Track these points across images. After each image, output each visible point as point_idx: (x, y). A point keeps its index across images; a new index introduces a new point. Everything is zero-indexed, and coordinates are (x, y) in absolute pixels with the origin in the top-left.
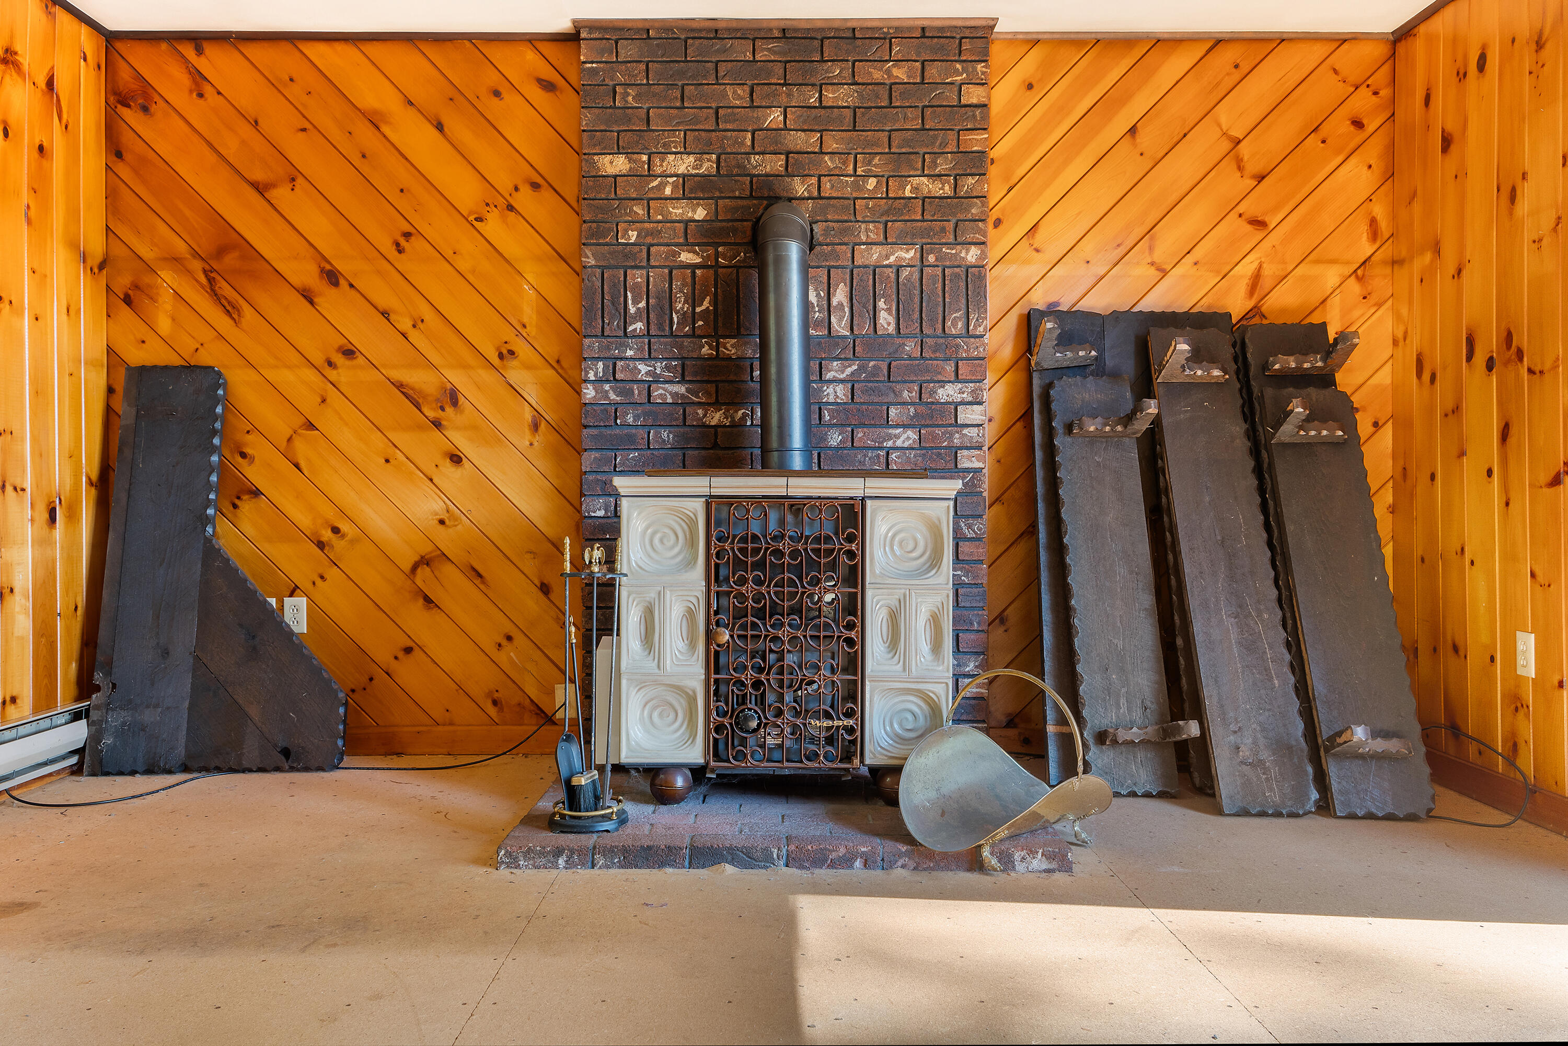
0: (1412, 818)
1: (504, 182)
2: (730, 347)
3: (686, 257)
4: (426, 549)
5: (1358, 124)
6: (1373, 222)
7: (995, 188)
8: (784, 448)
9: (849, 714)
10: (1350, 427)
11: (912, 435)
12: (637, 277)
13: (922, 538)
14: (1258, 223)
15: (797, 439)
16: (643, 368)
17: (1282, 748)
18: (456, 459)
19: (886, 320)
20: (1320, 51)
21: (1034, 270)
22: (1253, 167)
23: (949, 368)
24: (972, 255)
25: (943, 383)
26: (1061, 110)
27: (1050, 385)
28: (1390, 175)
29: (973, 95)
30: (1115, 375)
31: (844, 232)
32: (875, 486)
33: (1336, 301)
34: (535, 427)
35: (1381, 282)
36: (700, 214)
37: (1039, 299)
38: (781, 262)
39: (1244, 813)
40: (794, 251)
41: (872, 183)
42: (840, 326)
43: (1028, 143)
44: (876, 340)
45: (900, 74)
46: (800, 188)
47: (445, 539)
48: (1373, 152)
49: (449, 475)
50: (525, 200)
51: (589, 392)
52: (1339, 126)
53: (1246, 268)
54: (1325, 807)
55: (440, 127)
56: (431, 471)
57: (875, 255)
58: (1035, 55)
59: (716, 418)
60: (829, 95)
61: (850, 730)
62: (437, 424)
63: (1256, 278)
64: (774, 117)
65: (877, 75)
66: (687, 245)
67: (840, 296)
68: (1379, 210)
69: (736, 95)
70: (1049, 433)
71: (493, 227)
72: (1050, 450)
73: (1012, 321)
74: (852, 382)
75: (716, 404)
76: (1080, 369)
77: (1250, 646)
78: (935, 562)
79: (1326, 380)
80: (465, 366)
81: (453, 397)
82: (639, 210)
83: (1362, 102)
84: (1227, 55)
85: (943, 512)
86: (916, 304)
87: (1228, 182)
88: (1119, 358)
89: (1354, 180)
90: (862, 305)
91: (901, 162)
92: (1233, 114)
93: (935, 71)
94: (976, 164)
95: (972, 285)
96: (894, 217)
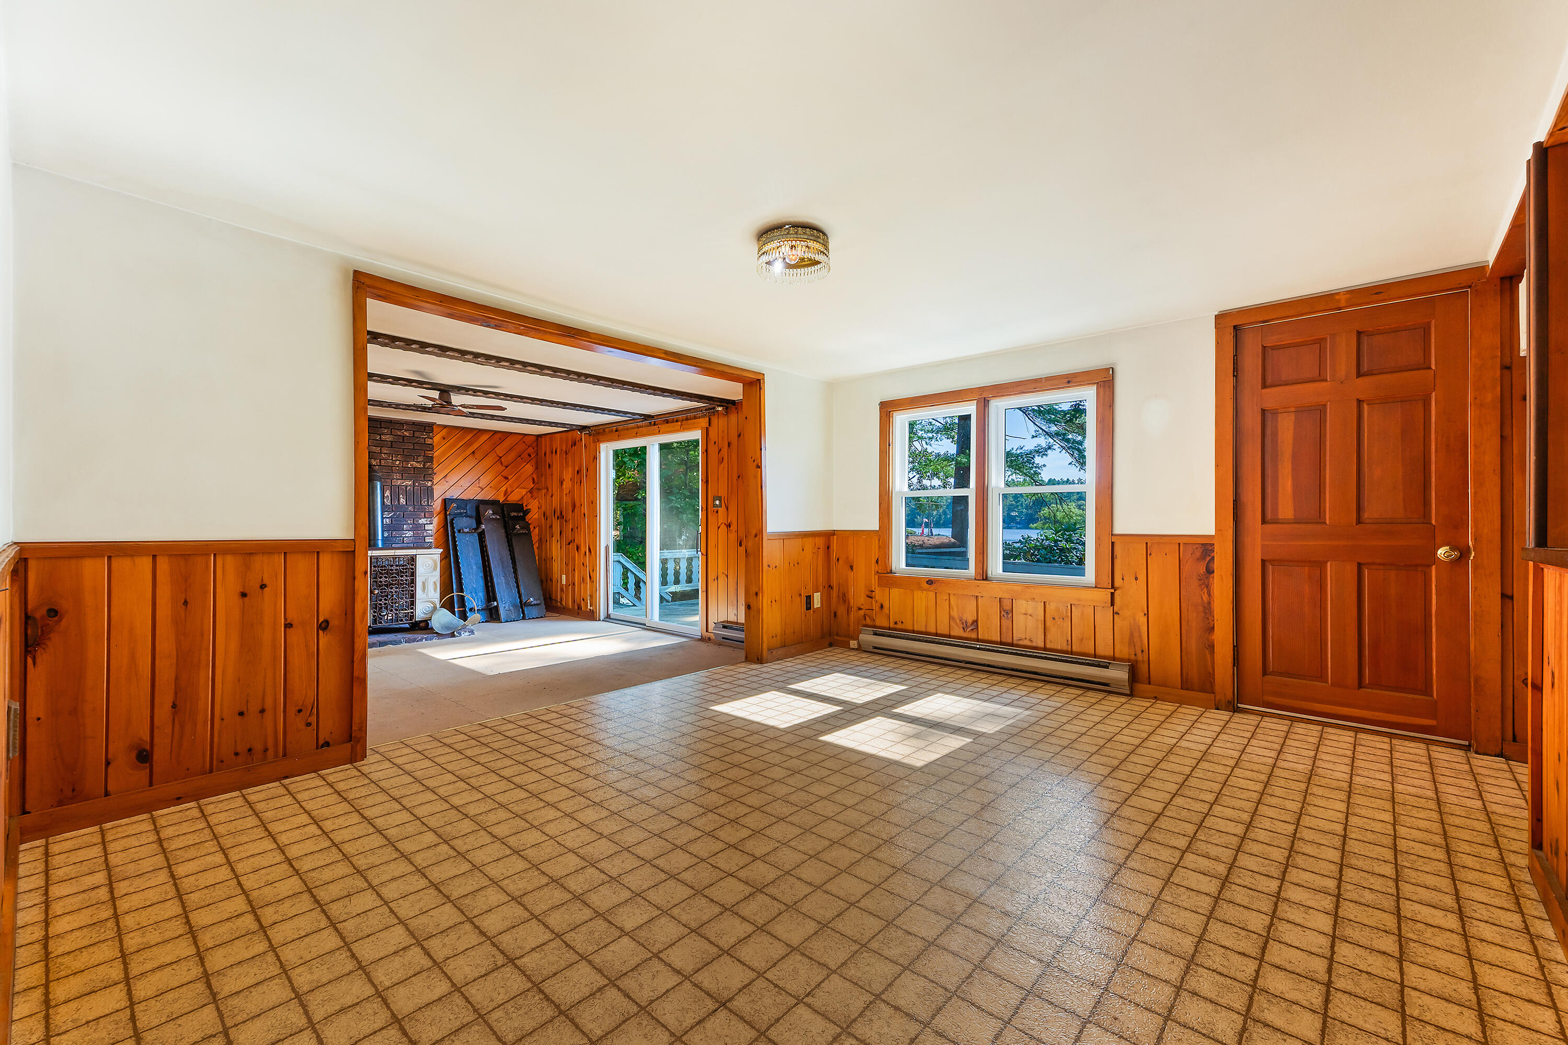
0: (542, 618)
5: (530, 455)
6: (533, 479)
7: (435, 466)
8: (376, 539)
9: (412, 609)
10: (529, 529)
11: (411, 533)
13: (430, 564)
14: (506, 478)
15: (380, 537)
17: (514, 605)
19: (402, 501)
20: (520, 437)
21: (447, 487)
22: (505, 464)
23: (423, 514)
24: (429, 484)
25: (421, 519)
26: (454, 445)
27: (452, 520)
28: (537, 468)
29: (429, 441)
30: (470, 517)
31: (388, 475)
32: (419, 551)
33: (525, 497)
35: (535, 495)
37: (448, 496)
38: (374, 488)
39: (507, 621)
40: (378, 484)
41: (398, 463)
42: (388, 503)
43: (444, 453)
44: (400, 507)
45: (406, 434)
46: (374, 462)
48: (533, 462)
52: (525, 455)
53: (504, 489)
54: (524, 618)
57: (399, 482)
58: (445, 430)
60: (383, 437)
61: (412, 613)
63: (506, 491)
65: (399, 433)
67: (387, 493)
68: (535, 477)
70: (453, 533)
72: (454, 538)
73: (441, 501)
74: (391, 518)
76: (460, 515)
77: (507, 583)
78: (435, 569)
79: (523, 519)
83: (530, 450)
84: (499, 436)
85: (436, 558)
86: (412, 497)
87: (500, 468)
88: (470, 510)
89: (529, 468)
90: (395, 495)
91: (407, 457)
92: (500, 451)
93: (417, 434)
94: (431, 459)
95: (430, 492)
96: (405, 472)
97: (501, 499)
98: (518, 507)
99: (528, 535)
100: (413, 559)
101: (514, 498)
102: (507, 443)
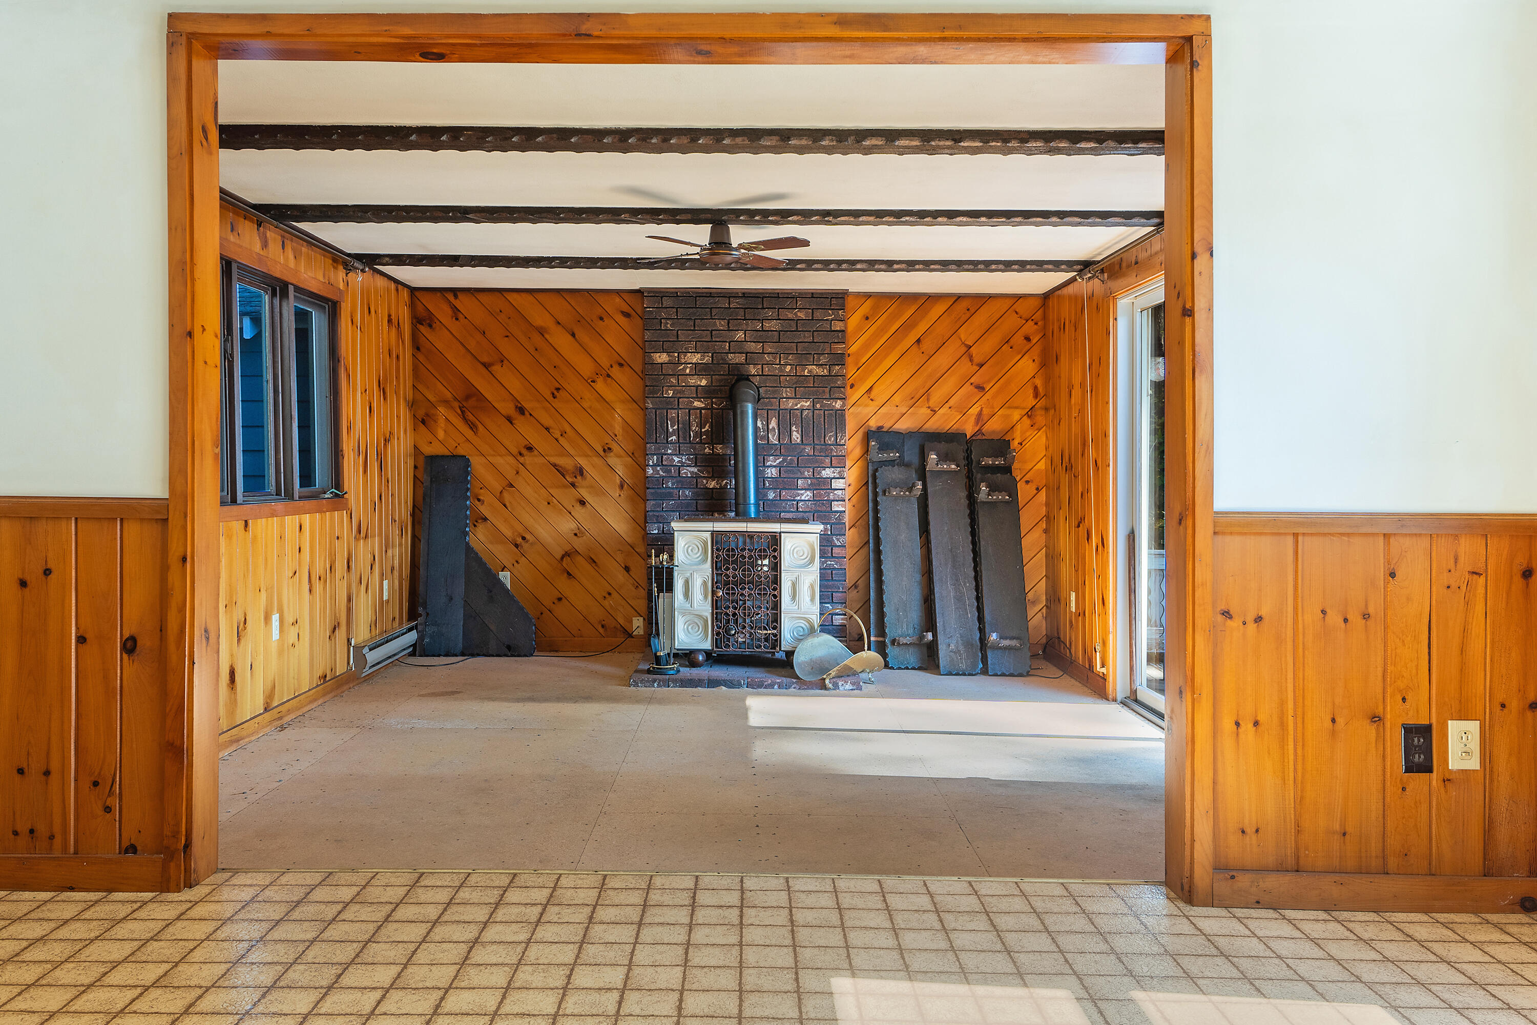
0: (1020, 675)
1: (605, 362)
2: (719, 449)
3: (697, 404)
4: (567, 548)
5: (1028, 339)
6: (1036, 388)
7: (850, 371)
8: (746, 503)
10: (1013, 491)
11: (808, 494)
12: (673, 414)
13: (807, 550)
14: (980, 388)
16: (676, 459)
17: (968, 644)
18: (582, 503)
19: (796, 436)
20: (1009, 302)
21: (871, 408)
22: (977, 360)
23: (828, 460)
24: (838, 404)
25: (824, 468)
26: (882, 330)
27: (876, 470)
28: (1043, 364)
29: (838, 326)
30: (907, 465)
31: (774, 392)
32: (786, 527)
33: (1019, 426)
34: (622, 487)
35: (1040, 419)
36: (704, 383)
37: (873, 424)
38: (744, 413)
39: (950, 674)
40: (750, 408)
41: (788, 368)
42: (773, 439)
43: (866, 346)
44: (791, 447)
45: (801, 315)
46: (753, 370)
47: (578, 544)
48: (1036, 352)
49: (579, 511)
50: (616, 372)
51: (650, 471)
52: (1018, 339)
53: (975, 410)
54: (985, 672)
55: (573, 335)
56: (570, 508)
57: (790, 404)
58: (869, 303)
59: (712, 484)
60: (767, 325)
61: (775, 635)
62: (573, 485)
63: (980, 414)
64: (740, 335)
65: (790, 316)
66: (698, 398)
67: (773, 424)
68: (1038, 382)
69: (721, 324)
70: (876, 494)
71: (600, 385)
72: (876, 503)
73: (860, 435)
74: (779, 467)
75: (713, 478)
76: (891, 463)
77: (959, 599)
78: (812, 561)
79: (1007, 470)
80: (587, 456)
81: (581, 471)
82: (674, 381)
83: (1030, 328)
84: (964, 304)
85: (815, 540)
86: (811, 429)
87: (965, 367)
88: (911, 455)
89: (1027, 367)
90: (784, 428)
91: (803, 359)
92: (967, 334)
93: (818, 314)
94: (840, 359)
95: (839, 419)
96: (800, 385)
97: (969, 429)
98: (1001, 446)
99: (1013, 506)
100: (775, 540)
101: (994, 426)
102: (982, 318)
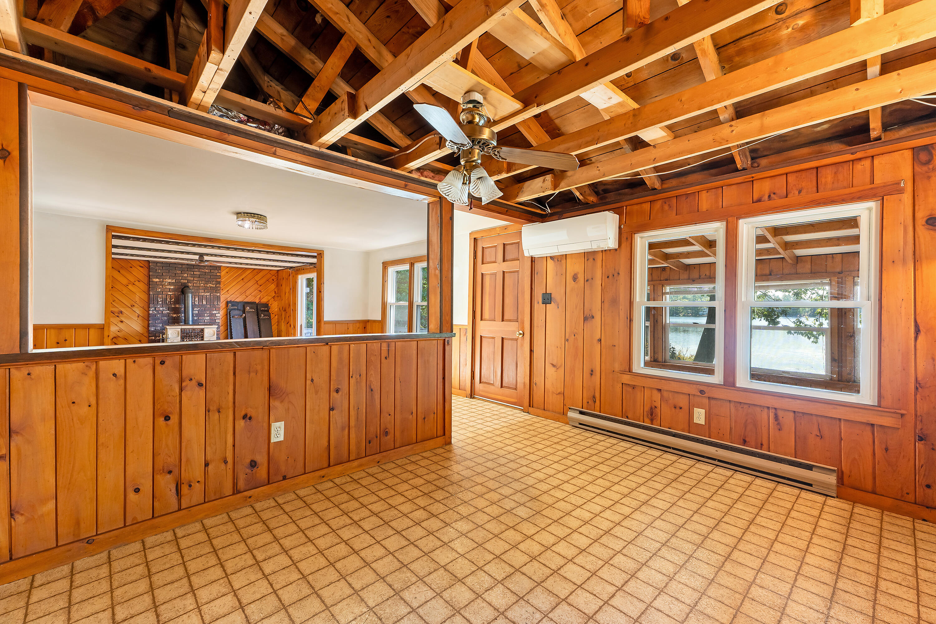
1: (132, 280)
2: (177, 306)
3: (169, 293)
4: (115, 335)
5: (273, 280)
7: (222, 286)
8: (189, 321)
10: (269, 316)
11: (209, 318)
12: (161, 296)
13: (212, 332)
14: (260, 291)
15: (191, 319)
16: (161, 309)
18: (122, 322)
19: (204, 303)
20: (268, 271)
21: (229, 295)
22: (259, 284)
23: (214, 309)
24: (218, 294)
25: (213, 311)
26: (232, 276)
27: (230, 311)
28: (277, 286)
29: (219, 274)
30: (240, 310)
31: (197, 291)
32: (206, 327)
33: (271, 301)
34: (138, 317)
35: (276, 298)
36: (172, 287)
37: (229, 300)
38: (188, 297)
40: (190, 295)
41: (202, 285)
42: (197, 303)
43: (227, 280)
44: (203, 305)
45: (207, 271)
46: (190, 285)
47: (119, 334)
48: (275, 283)
49: (120, 325)
50: (137, 283)
51: (151, 312)
52: (271, 280)
53: (259, 296)
55: (119, 272)
56: (116, 323)
57: (203, 294)
58: (228, 269)
59: (175, 316)
60: (195, 273)
62: (118, 316)
63: (260, 298)
64: (186, 275)
65: (203, 272)
66: (169, 291)
67: (197, 299)
68: (276, 291)
69: (179, 272)
70: (230, 318)
71: (130, 287)
72: (230, 320)
73: (224, 302)
74: (199, 311)
75: (175, 314)
76: (235, 309)
78: (214, 335)
79: (268, 311)
80: (124, 308)
81: (121, 312)
82: (161, 287)
83: (274, 277)
84: (255, 271)
85: (215, 330)
86: (208, 300)
87: (256, 286)
88: (240, 307)
89: (273, 286)
90: (201, 299)
91: (207, 282)
92: (256, 278)
93: (212, 271)
94: (219, 283)
95: (218, 298)
96: (206, 289)
97: (257, 302)
98: (266, 305)
99: (270, 319)
100: (203, 330)
101: (264, 300)
102: (261, 274)
